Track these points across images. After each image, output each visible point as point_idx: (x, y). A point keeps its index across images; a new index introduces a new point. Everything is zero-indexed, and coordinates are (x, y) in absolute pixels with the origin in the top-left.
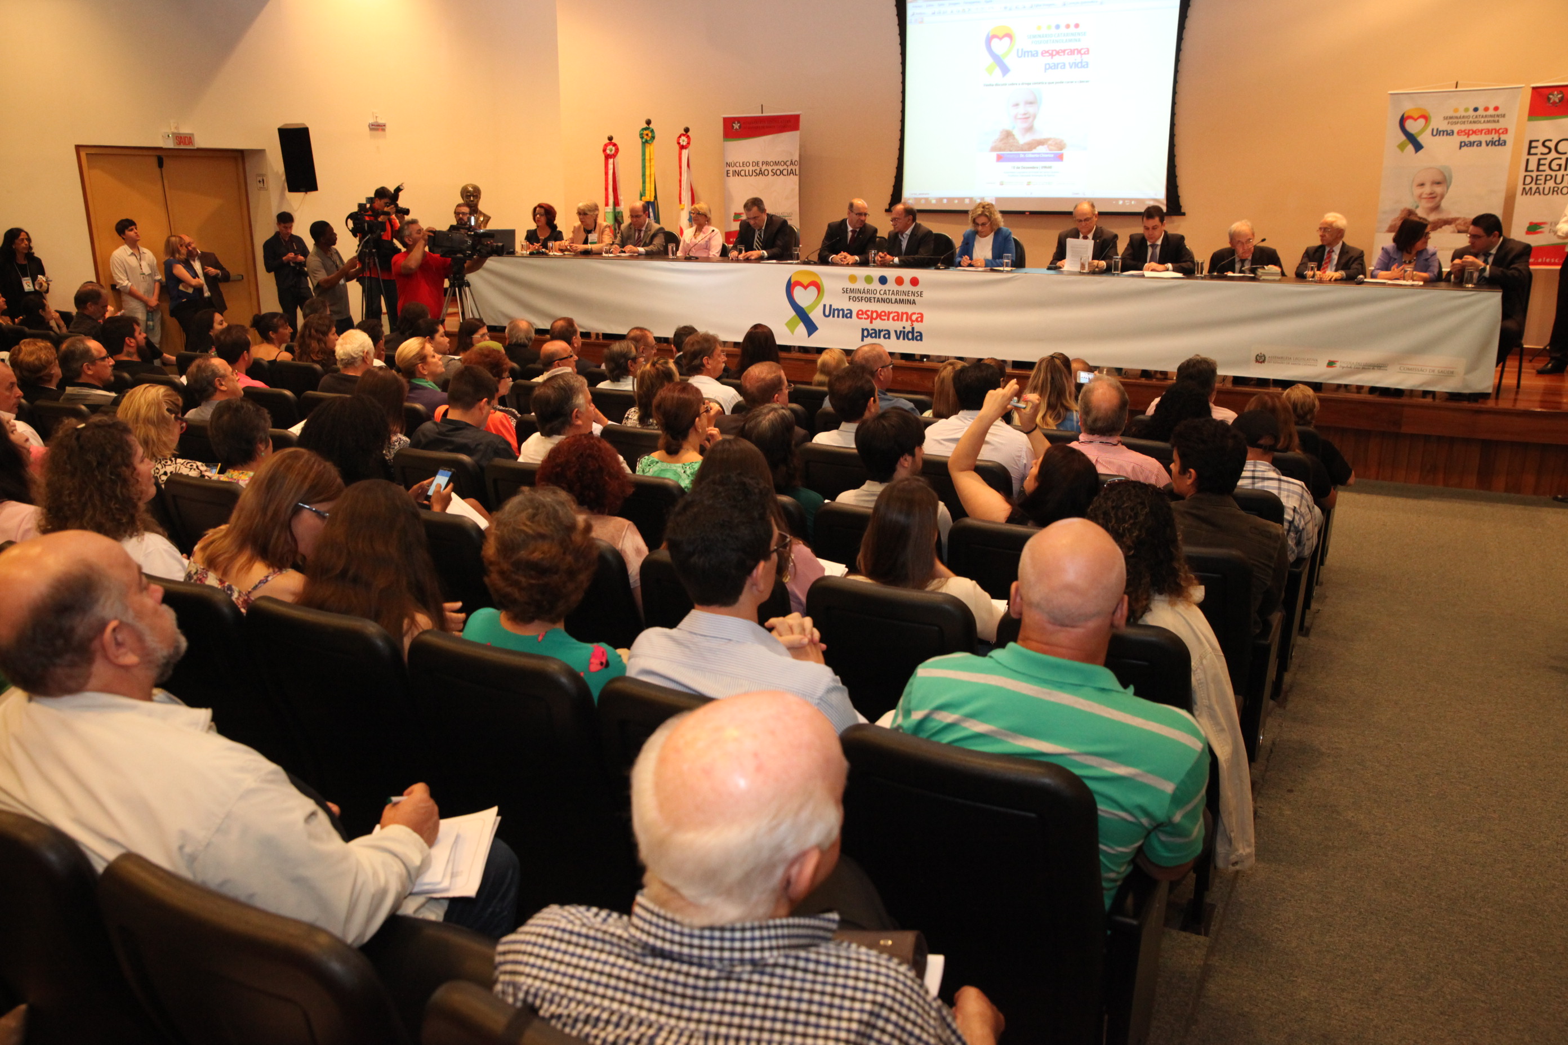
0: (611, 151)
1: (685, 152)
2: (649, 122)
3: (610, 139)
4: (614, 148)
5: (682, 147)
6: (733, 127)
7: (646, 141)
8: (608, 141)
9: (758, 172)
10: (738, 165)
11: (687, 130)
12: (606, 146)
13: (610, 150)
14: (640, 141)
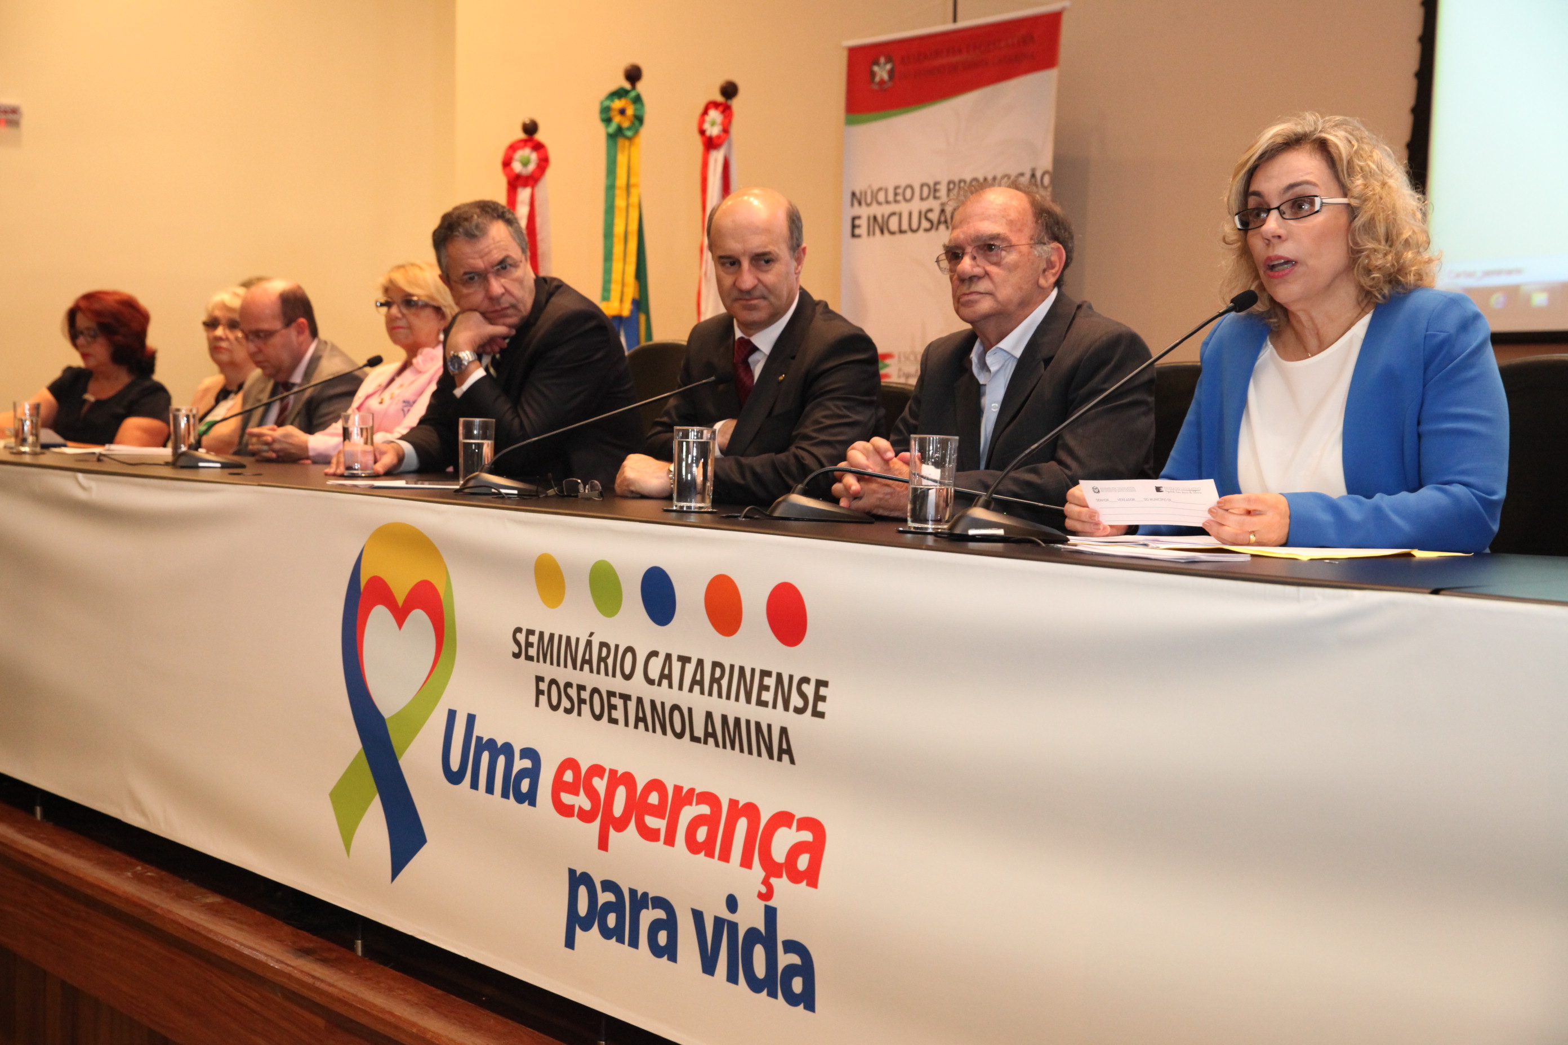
0: (525, 163)
1: (717, 158)
2: (634, 75)
3: (530, 129)
4: (534, 157)
5: (710, 144)
6: (873, 74)
7: (620, 130)
8: (521, 135)
9: (934, 216)
10: (881, 197)
11: (730, 90)
12: (513, 148)
13: (525, 161)
14: (600, 132)
